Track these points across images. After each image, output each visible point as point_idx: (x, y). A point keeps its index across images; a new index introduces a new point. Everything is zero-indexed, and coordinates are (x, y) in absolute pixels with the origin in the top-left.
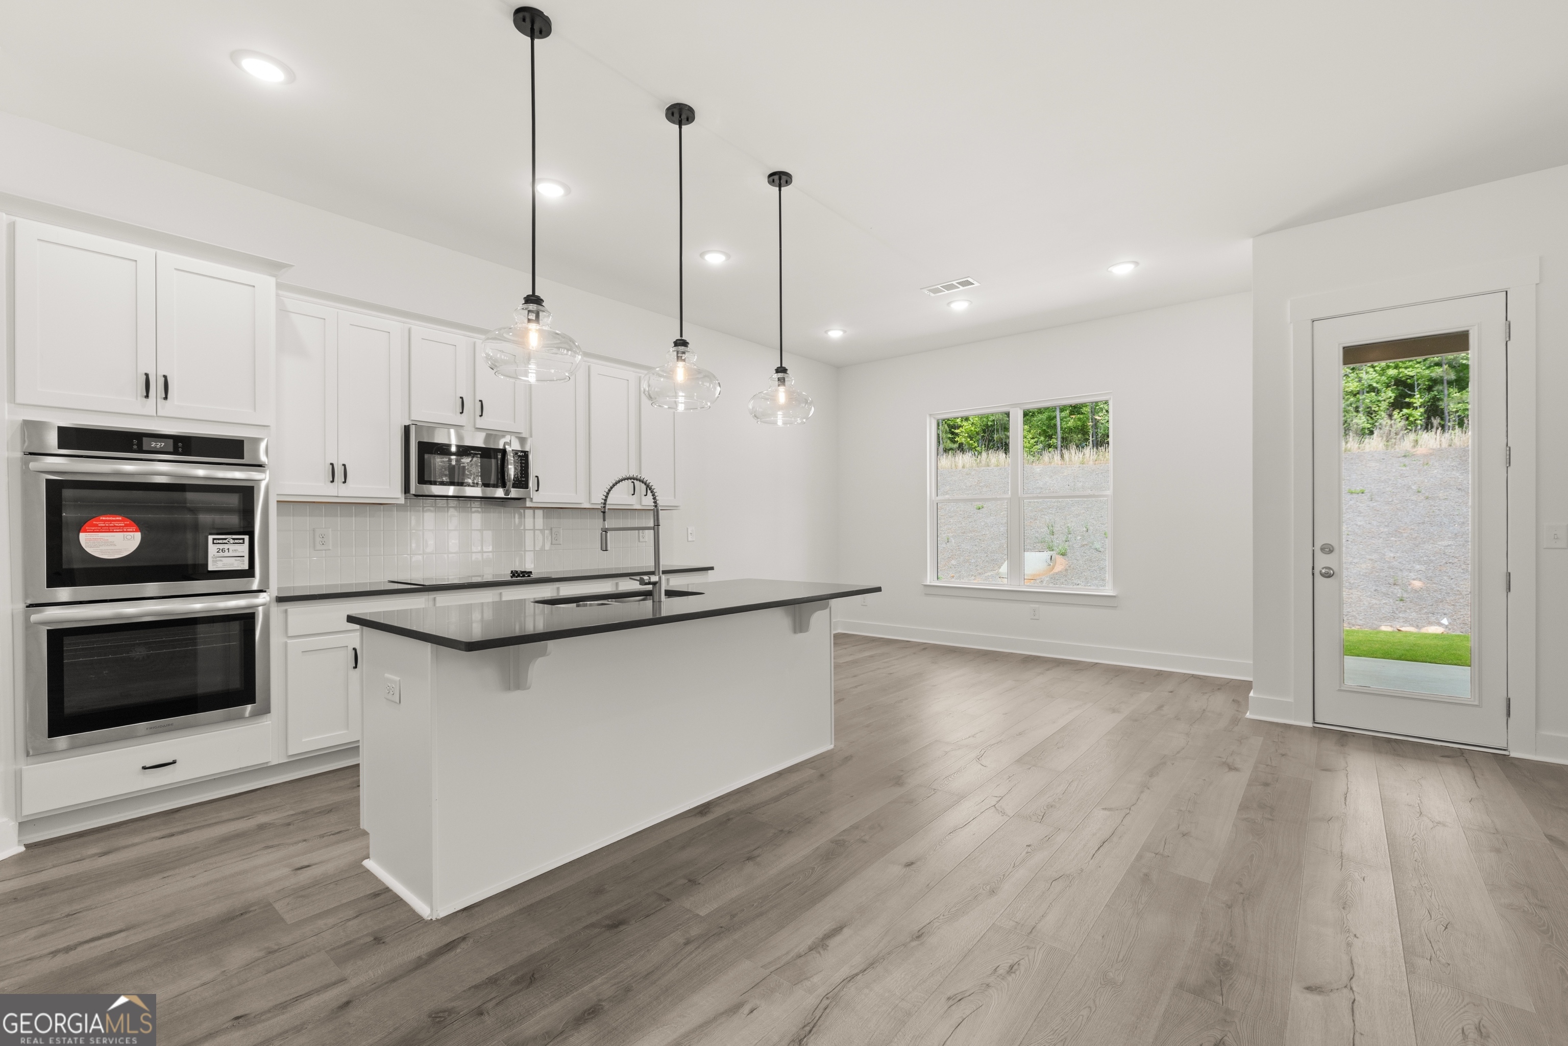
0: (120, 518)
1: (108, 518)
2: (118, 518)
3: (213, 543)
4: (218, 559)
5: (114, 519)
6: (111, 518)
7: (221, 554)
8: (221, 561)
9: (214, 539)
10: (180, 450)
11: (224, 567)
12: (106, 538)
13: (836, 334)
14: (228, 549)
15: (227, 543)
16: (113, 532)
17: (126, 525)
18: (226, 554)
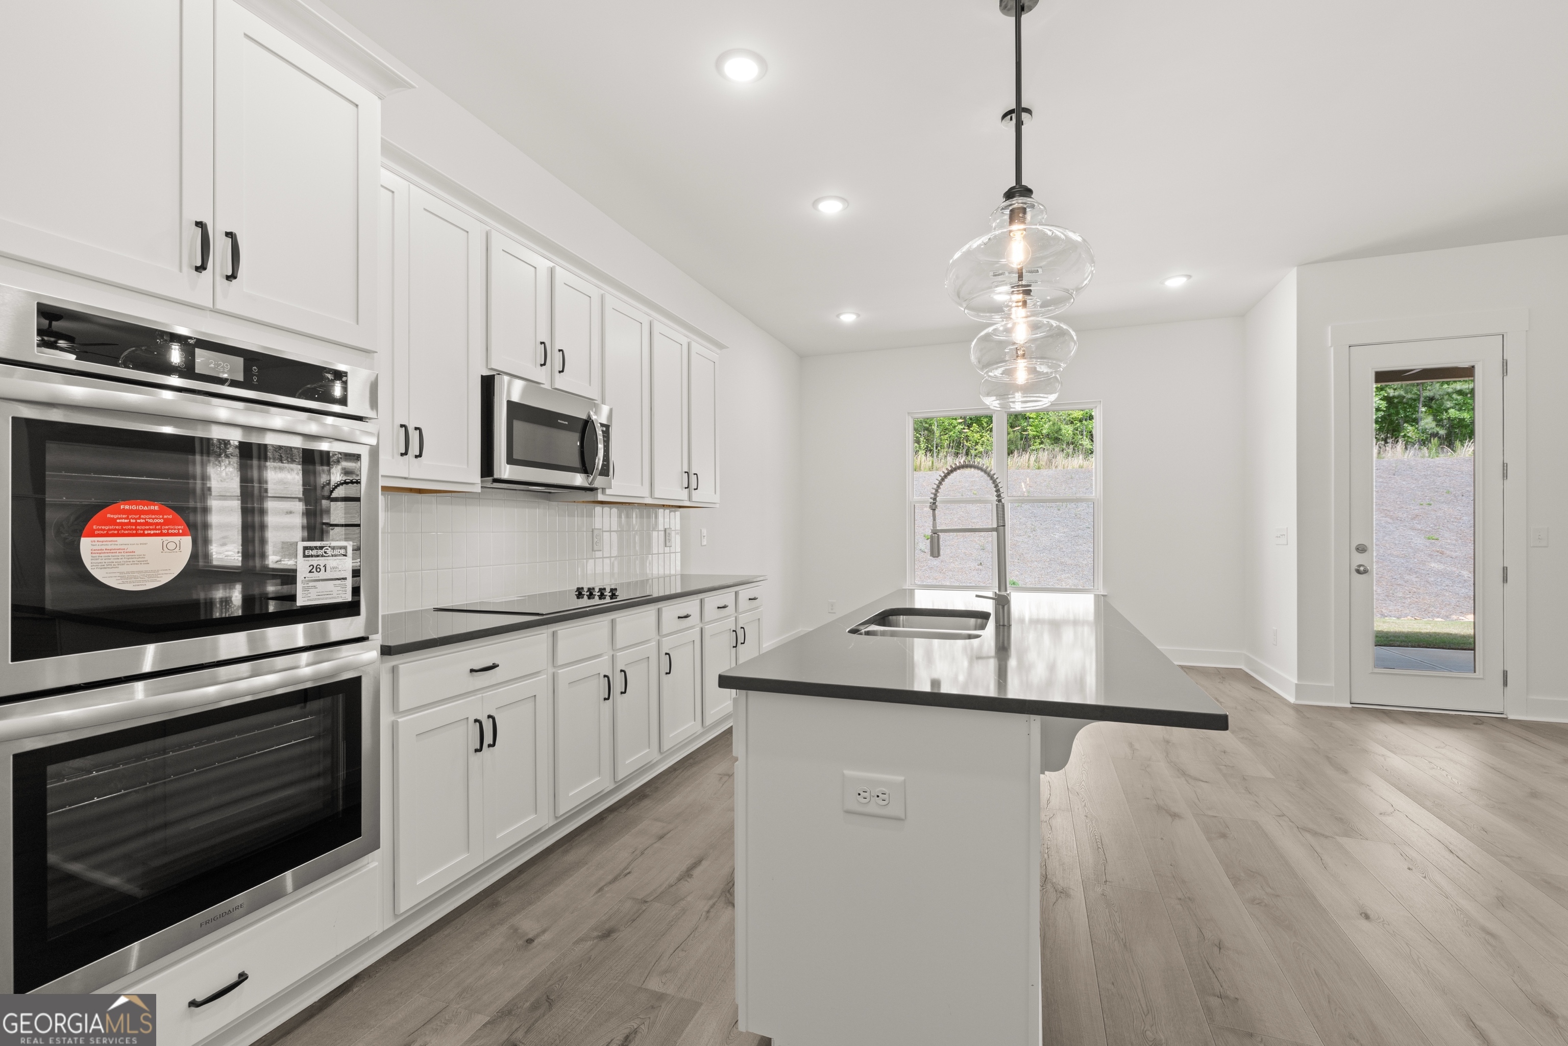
0: (156, 508)
1: (134, 507)
2: (152, 508)
3: (305, 556)
4: (311, 584)
5: (146, 508)
6: (141, 507)
7: (315, 575)
8: (315, 587)
9: (305, 548)
10: (255, 379)
11: (319, 599)
12: (131, 548)
13: (848, 318)
14: (325, 566)
15: (322, 556)
16: (143, 535)
17: (167, 522)
18: (322, 575)
